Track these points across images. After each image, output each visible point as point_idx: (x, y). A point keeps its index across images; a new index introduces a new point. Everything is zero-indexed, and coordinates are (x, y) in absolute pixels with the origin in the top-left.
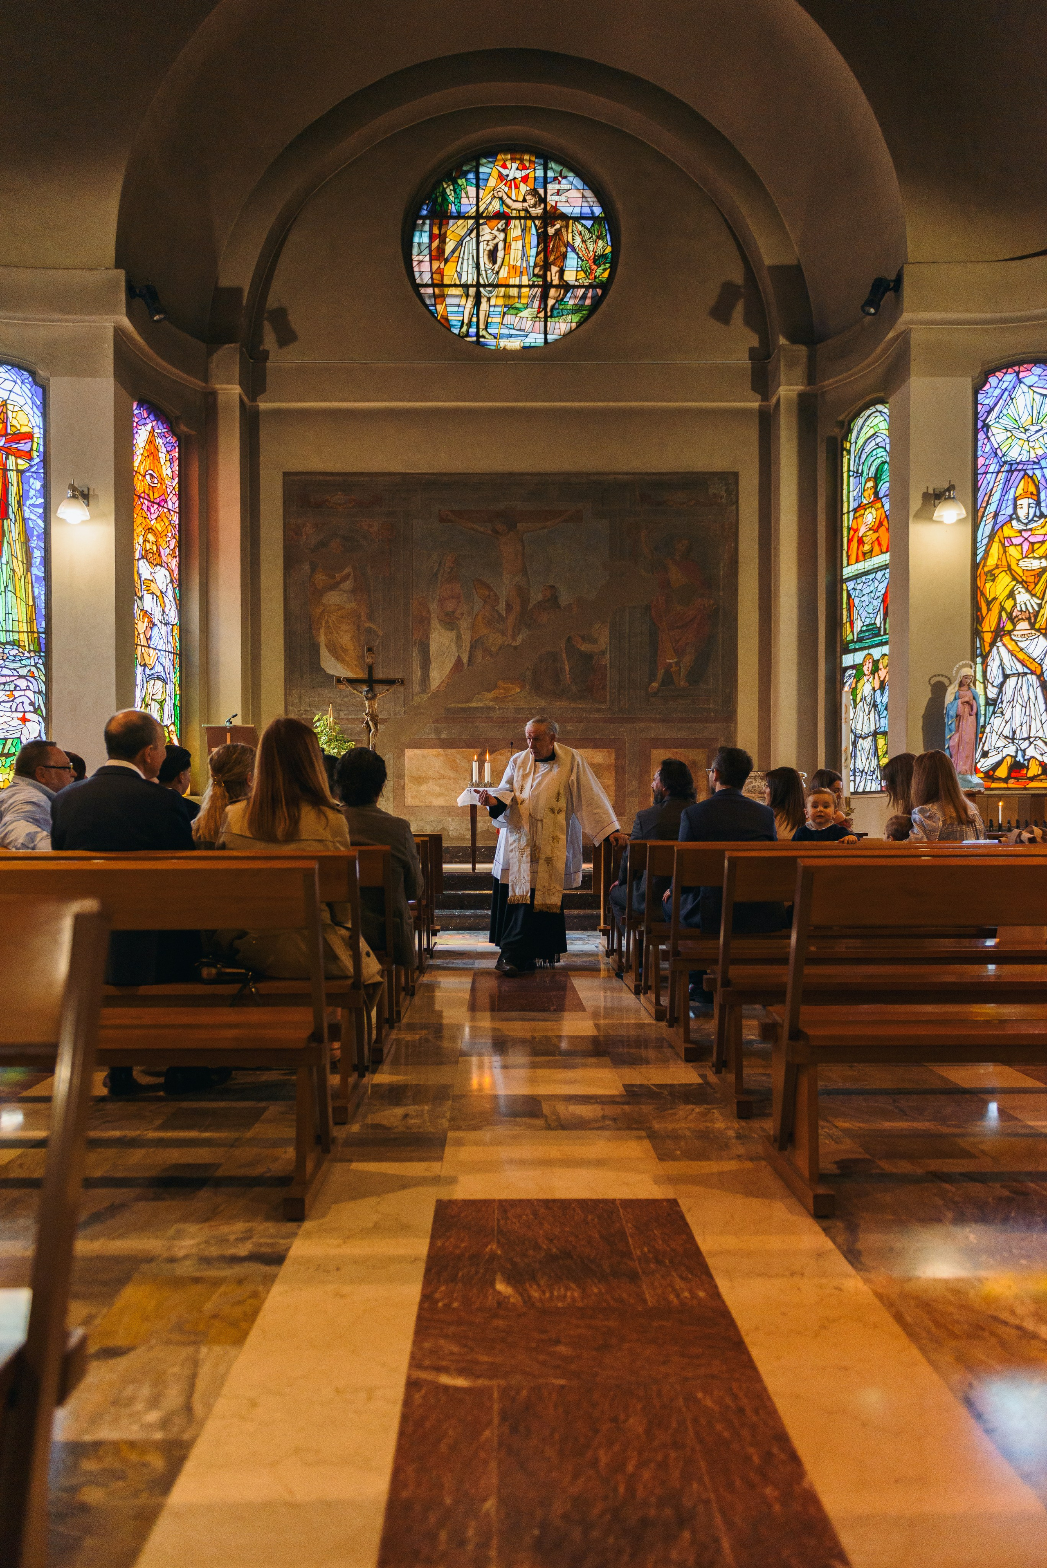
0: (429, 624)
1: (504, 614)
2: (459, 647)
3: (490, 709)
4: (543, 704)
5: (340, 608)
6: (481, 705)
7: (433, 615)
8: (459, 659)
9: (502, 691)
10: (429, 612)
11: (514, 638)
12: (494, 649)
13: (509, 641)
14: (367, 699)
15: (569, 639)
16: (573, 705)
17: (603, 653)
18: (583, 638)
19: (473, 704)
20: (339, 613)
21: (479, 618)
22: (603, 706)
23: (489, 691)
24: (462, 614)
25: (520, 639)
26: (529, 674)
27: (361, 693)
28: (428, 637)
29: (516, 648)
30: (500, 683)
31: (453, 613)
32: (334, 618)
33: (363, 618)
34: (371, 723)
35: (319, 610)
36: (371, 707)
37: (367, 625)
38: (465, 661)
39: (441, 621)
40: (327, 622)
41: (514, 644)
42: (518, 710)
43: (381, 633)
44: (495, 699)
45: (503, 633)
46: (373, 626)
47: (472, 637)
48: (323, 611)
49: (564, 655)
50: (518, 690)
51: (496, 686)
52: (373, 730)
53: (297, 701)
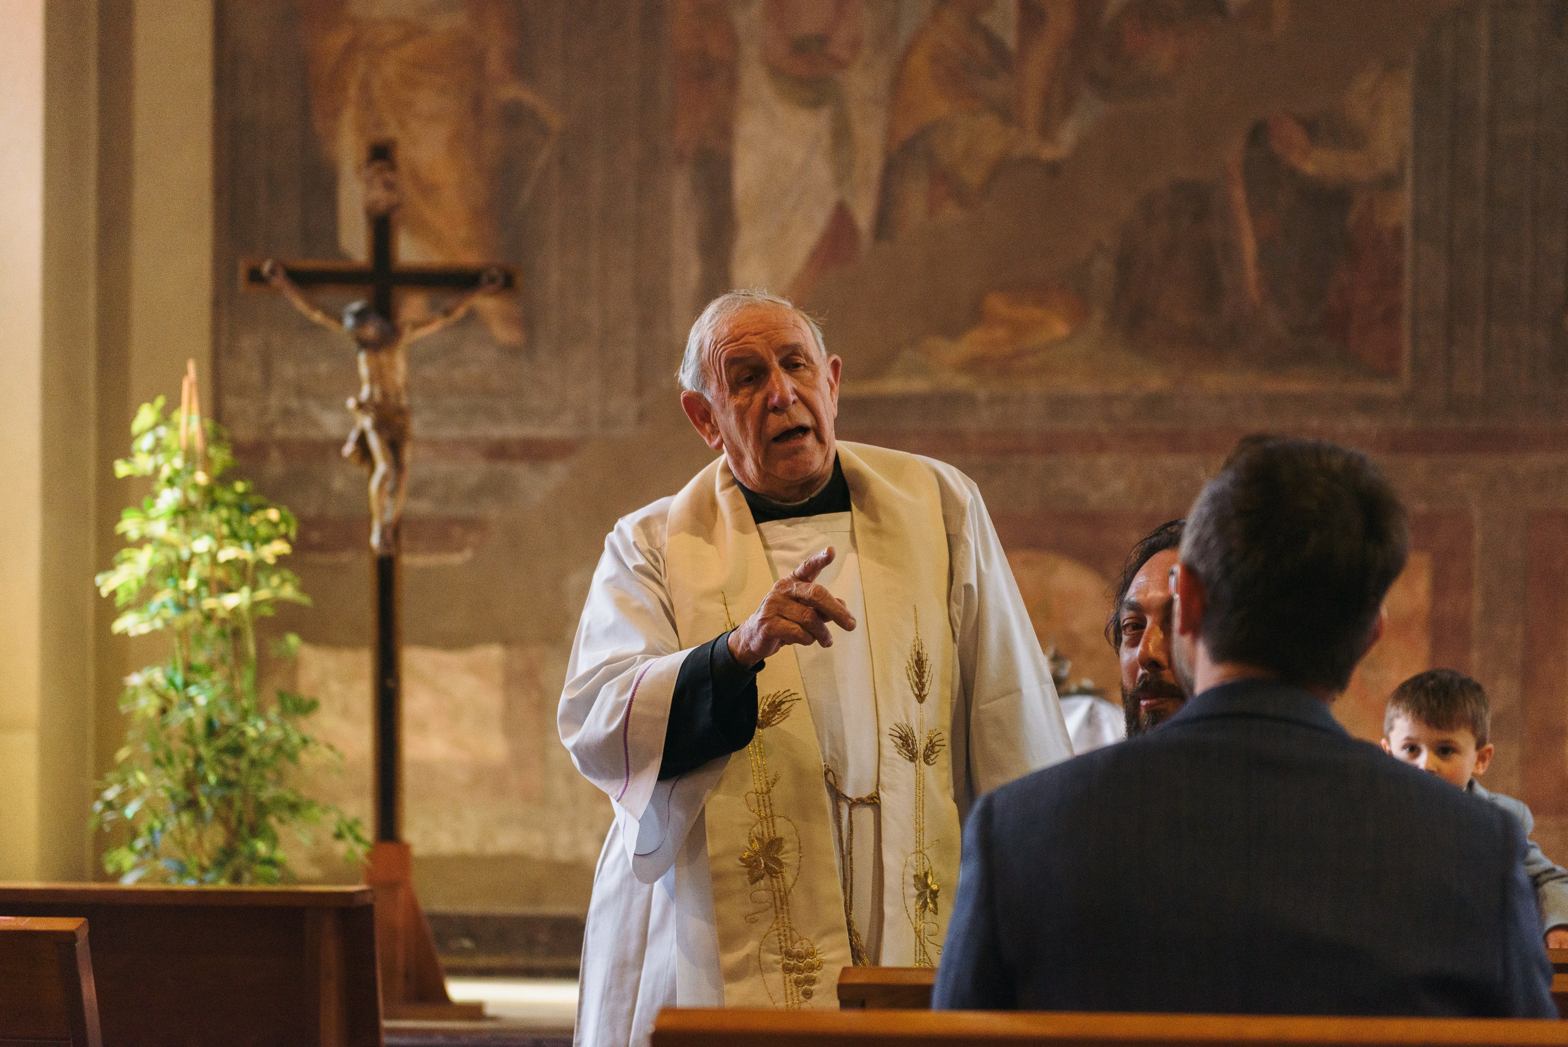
0: (733, 84)
1: (1010, 39)
2: (843, 173)
3: (951, 400)
4: (1155, 382)
5: (411, 31)
6: (918, 385)
7: (751, 51)
8: (842, 217)
9: (1000, 333)
10: (733, 41)
11: (1047, 132)
12: (973, 176)
13: (1030, 144)
14: (364, 344)
15: (1258, 134)
16: (1270, 386)
17: (1389, 183)
18: (1311, 128)
19: (894, 385)
20: (408, 50)
21: (919, 61)
22: (1387, 390)
23: (952, 331)
24: (855, 45)
25: (1068, 135)
26: (1103, 268)
27: (340, 320)
28: (725, 131)
29: (1054, 169)
30: (997, 304)
31: (823, 40)
32: (390, 69)
33: (495, 63)
34: (374, 442)
35: (337, 40)
36: (378, 376)
37: (511, 92)
38: (864, 216)
39: (776, 72)
40: (365, 86)
41: (1049, 153)
42: (1059, 405)
43: (556, 121)
44: (974, 365)
45: (1007, 114)
46: (528, 97)
47: (891, 132)
48: (351, 48)
49: (1239, 194)
50: (1060, 328)
51: (977, 316)
52: (381, 467)
53: (255, 376)
